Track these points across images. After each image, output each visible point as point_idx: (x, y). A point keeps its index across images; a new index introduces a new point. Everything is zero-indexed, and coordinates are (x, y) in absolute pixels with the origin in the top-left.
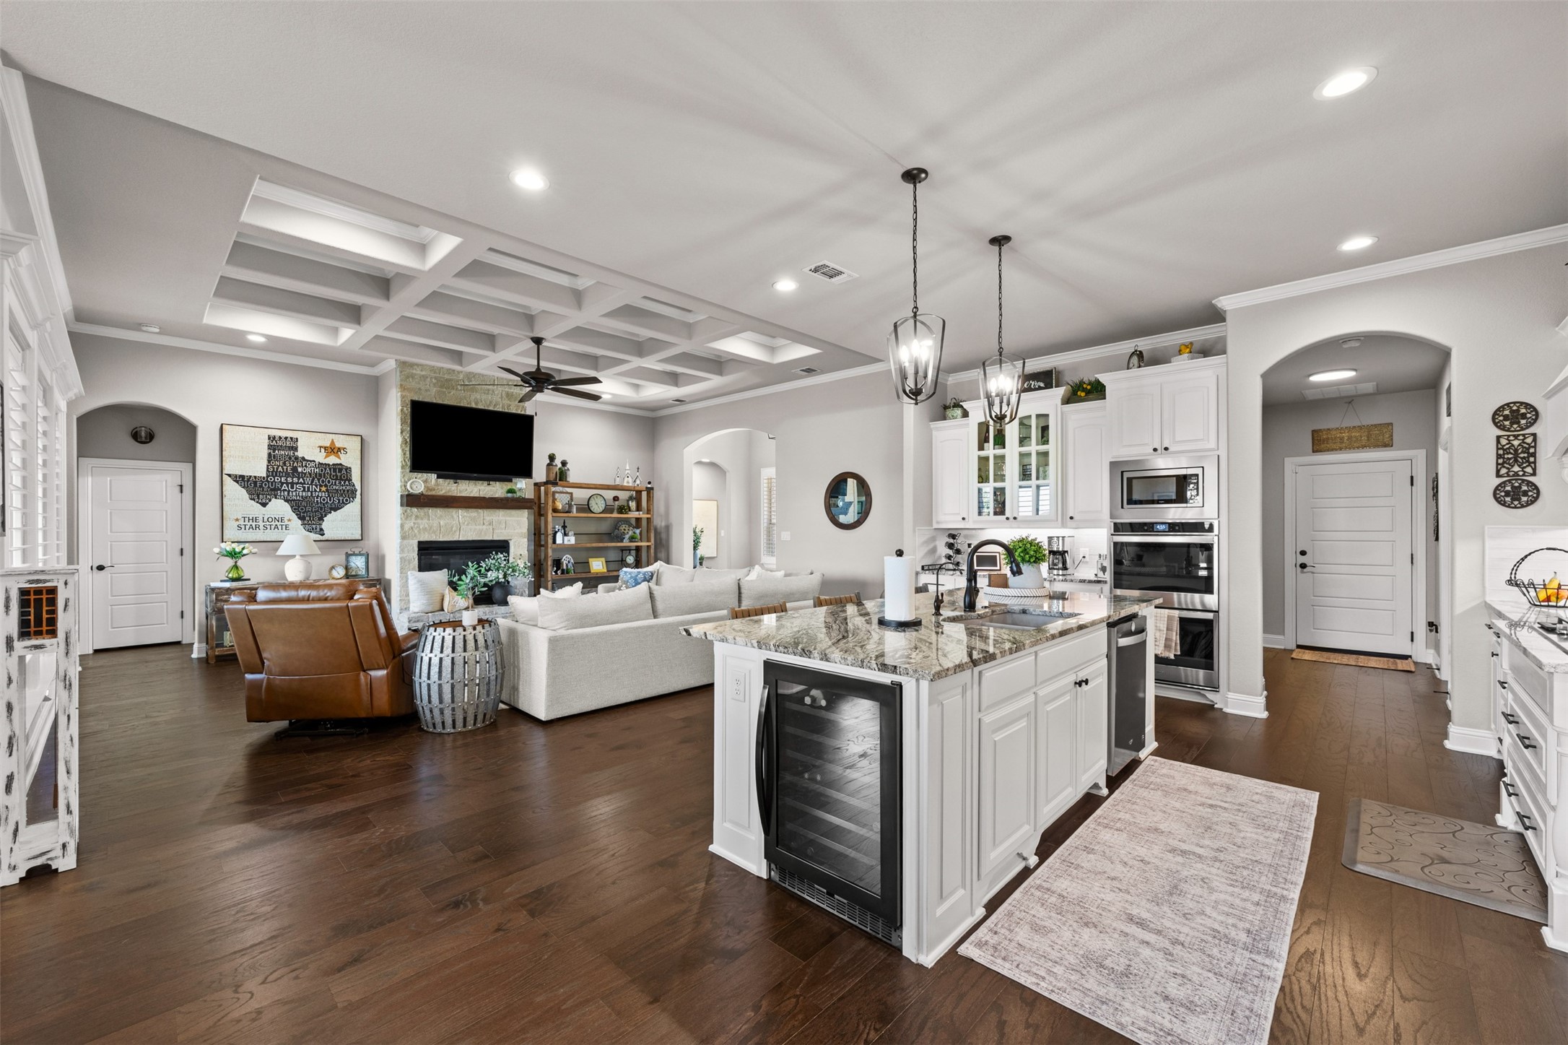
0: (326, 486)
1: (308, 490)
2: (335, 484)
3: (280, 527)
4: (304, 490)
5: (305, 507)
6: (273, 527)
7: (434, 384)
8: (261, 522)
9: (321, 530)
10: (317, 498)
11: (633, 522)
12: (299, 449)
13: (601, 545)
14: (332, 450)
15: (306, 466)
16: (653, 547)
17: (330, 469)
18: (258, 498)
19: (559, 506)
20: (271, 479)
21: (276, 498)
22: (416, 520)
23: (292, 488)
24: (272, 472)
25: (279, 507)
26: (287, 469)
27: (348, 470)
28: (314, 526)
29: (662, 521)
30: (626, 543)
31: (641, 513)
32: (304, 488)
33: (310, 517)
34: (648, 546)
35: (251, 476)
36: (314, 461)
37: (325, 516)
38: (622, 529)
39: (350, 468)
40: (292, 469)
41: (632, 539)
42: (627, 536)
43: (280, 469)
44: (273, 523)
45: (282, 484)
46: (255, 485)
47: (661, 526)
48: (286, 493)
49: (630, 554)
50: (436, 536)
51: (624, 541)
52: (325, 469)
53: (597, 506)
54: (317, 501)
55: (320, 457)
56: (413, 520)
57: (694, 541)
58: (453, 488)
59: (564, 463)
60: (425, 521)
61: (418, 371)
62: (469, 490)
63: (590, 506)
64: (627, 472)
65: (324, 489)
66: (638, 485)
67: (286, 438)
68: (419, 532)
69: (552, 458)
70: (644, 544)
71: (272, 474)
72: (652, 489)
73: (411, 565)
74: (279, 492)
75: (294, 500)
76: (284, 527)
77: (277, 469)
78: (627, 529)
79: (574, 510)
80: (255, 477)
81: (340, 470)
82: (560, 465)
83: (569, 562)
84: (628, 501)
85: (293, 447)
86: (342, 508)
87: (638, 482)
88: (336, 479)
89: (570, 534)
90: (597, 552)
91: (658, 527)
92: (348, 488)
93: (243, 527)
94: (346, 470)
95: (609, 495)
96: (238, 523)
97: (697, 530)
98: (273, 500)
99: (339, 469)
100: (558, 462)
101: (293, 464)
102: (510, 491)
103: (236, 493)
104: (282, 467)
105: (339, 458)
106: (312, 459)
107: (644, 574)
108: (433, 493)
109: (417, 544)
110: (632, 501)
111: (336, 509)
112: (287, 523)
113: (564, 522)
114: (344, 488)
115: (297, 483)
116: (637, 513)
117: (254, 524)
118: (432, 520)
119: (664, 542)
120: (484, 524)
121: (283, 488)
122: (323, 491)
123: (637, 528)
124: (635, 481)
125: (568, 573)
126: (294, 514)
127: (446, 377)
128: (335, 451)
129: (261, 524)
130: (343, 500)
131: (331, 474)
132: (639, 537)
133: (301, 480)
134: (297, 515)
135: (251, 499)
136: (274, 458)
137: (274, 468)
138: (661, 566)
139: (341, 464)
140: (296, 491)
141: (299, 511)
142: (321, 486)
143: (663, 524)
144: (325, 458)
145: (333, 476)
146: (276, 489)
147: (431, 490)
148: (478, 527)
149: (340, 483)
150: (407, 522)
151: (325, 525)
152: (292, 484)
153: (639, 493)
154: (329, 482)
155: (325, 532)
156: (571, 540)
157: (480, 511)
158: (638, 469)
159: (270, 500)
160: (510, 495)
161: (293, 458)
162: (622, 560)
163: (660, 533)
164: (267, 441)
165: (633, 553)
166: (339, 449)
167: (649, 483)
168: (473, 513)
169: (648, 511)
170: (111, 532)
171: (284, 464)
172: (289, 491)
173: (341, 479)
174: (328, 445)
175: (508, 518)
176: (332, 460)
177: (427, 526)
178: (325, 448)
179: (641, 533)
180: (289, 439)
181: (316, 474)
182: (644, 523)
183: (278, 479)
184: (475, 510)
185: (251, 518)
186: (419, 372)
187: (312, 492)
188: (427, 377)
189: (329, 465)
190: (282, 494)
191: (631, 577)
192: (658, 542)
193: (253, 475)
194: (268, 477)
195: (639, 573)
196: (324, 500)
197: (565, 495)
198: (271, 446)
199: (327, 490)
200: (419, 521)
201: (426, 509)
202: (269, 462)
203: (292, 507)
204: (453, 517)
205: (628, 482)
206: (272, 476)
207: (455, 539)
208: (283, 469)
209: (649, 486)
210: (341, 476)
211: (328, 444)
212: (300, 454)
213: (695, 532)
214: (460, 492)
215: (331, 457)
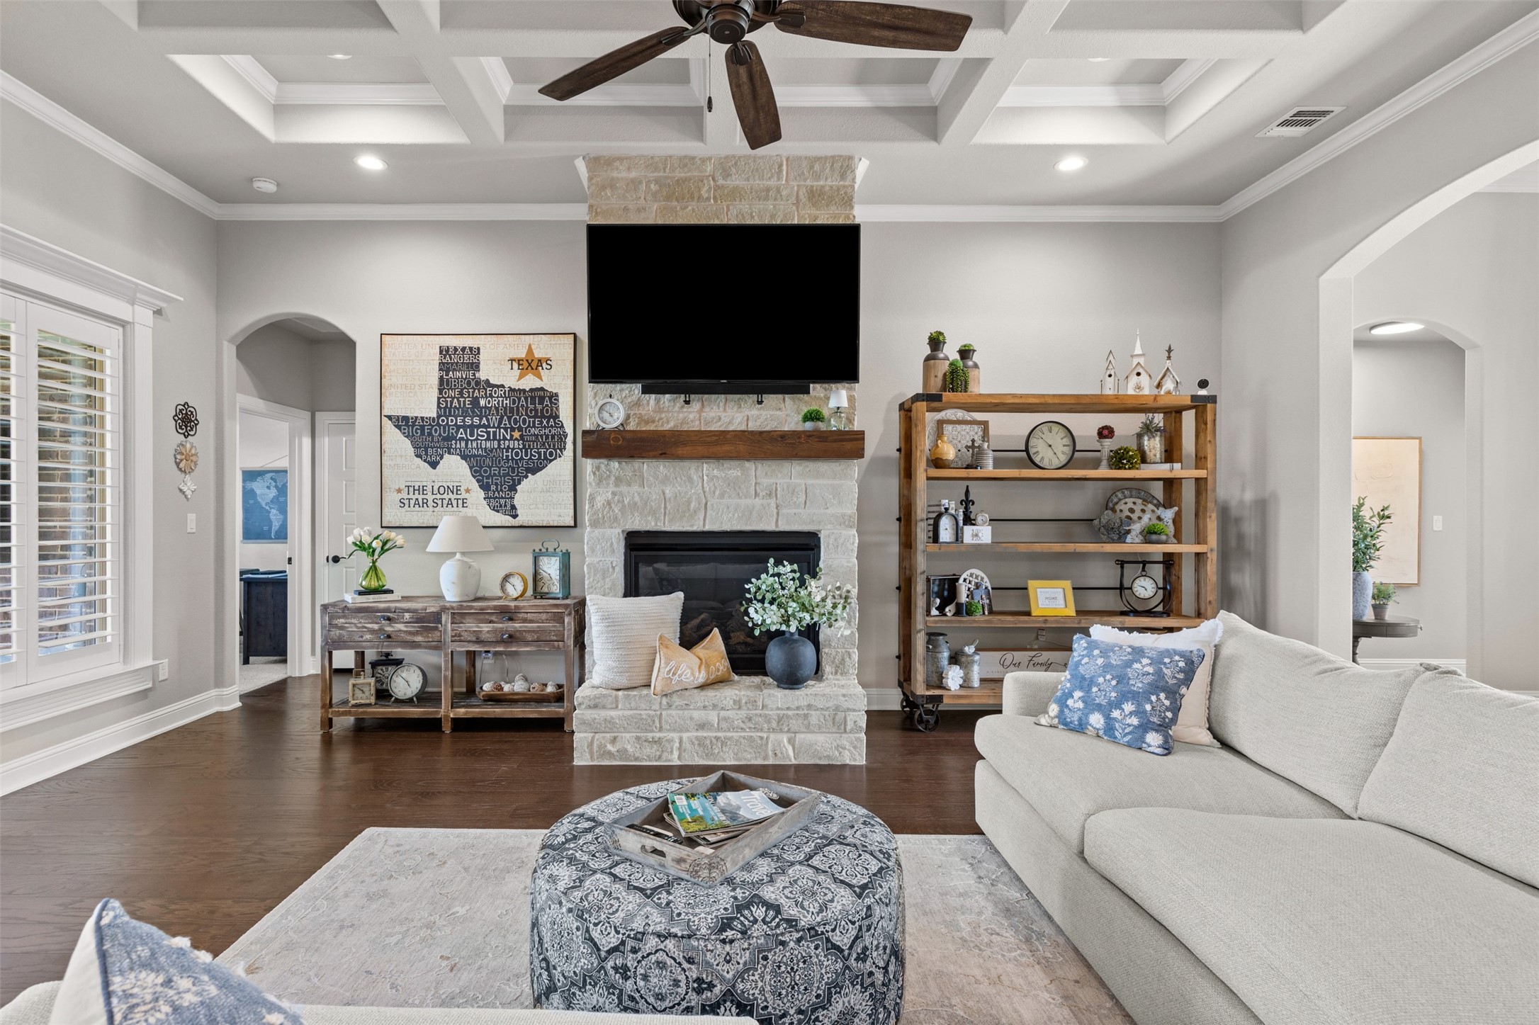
0: (520, 429)
1: (495, 439)
2: (534, 426)
3: (454, 503)
4: (488, 439)
5: (490, 468)
6: (445, 502)
7: (655, 195)
8: (430, 494)
9: (513, 507)
10: (507, 452)
11: (1158, 490)
12: (481, 366)
13: (1071, 547)
14: (530, 364)
15: (491, 396)
16: (1213, 558)
17: (526, 399)
18: (427, 454)
19: (949, 452)
20: (443, 421)
21: (449, 453)
22: (617, 485)
23: (472, 435)
24: (445, 408)
25: (454, 468)
26: (464, 402)
27: (554, 397)
28: (502, 501)
29: (1243, 489)
30: (1133, 544)
31: (1177, 466)
32: (488, 433)
33: (496, 484)
34: (1198, 554)
35: (416, 417)
36: (503, 386)
37: (519, 483)
38: (1125, 508)
39: (556, 395)
40: (471, 403)
41: (1150, 535)
42: (1136, 528)
43: (455, 403)
44: (445, 496)
45: (458, 427)
46: (423, 433)
47: (1241, 502)
48: (463, 444)
49: (1144, 573)
50: (657, 520)
51: (1129, 539)
52: (519, 399)
53: (1051, 452)
54: (507, 456)
55: (511, 378)
56: (612, 488)
57: (1355, 544)
58: (691, 416)
59: (965, 353)
60: (635, 488)
61: (621, 173)
62: (725, 419)
63: (1032, 451)
64: (1135, 361)
65: (517, 434)
66: (1169, 392)
67: (464, 349)
68: (623, 510)
69: (936, 342)
70: (1187, 548)
71: (445, 412)
72: (1213, 399)
73: (607, 580)
74: (454, 442)
75: (475, 456)
76: (460, 502)
77: (452, 403)
78: (1138, 508)
79: (989, 462)
80: (422, 418)
81: (542, 399)
82: (955, 356)
83: (978, 586)
84: (1140, 436)
85: (472, 363)
86: (544, 468)
87: (1169, 385)
88: (535, 417)
89: (979, 519)
90: (1051, 566)
91: (1233, 503)
92: (553, 431)
93: (406, 502)
94: (550, 398)
95: (1085, 425)
96: (400, 496)
97: (1366, 513)
98: (446, 456)
99: (540, 397)
100: (950, 351)
101: (473, 392)
102: (813, 416)
103: (399, 443)
104: (458, 399)
105: (540, 378)
106: (499, 384)
107: (1157, 661)
108: (652, 427)
109: (622, 537)
110: (1152, 437)
111: (535, 471)
112: (464, 495)
113: (967, 492)
114: (547, 431)
115: (479, 426)
116: (1167, 466)
117: (420, 497)
118: (650, 486)
119: (1251, 545)
120: (756, 495)
121: (459, 436)
122: (516, 439)
123: (1167, 504)
124: (1159, 386)
125: (970, 613)
126: (474, 480)
127: (679, 174)
128: (534, 365)
129: (430, 497)
130: (545, 453)
131: (527, 408)
132: (1171, 529)
133: (484, 421)
134: (478, 481)
135: (417, 456)
136: (448, 385)
137: (447, 402)
138: (1231, 632)
139: (542, 389)
140: (477, 439)
141: (481, 475)
142: (513, 429)
143: (1249, 496)
144: (520, 379)
145: (531, 410)
146: (449, 439)
147: (647, 422)
148: (743, 502)
149: (542, 422)
150: (601, 490)
151: (519, 499)
152: (472, 427)
153: (1174, 413)
154: (524, 421)
155: (519, 512)
156: (981, 534)
157: (747, 464)
158: (1170, 351)
159: (441, 458)
160: (809, 426)
161: (473, 384)
162: (1121, 588)
163: (1238, 520)
164: (438, 356)
165: (1157, 571)
166: (540, 361)
167: (1203, 384)
168: (733, 470)
169: (1200, 460)
170: (346, 511)
171: (461, 393)
172: (467, 440)
173: (543, 416)
174: (523, 356)
175: (810, 482)
176: (530, 382)
177: (637, 499)
178: (519, 361)
179: (1177, 521)
180: (467, 350)
181: (505, 408)
182: (1188, 493)
183: (452, 421)
184: (737, 463)
185: (417, 488)
186: (624, 174)
187: (499, 441)
188: (640, 182)
189: (524, 391)
190: (458, 446)
191: (1107, 667)
192: (1233, 543)
193: (419, 415)
194: (439, 417)
195: (1138, 652)
196: (517, 454)
197: (967, 427)
198: (443, 364)
199: (522, 436)
200: (624, 489)
201: (637, 464)
202: (441, 391)
203: (471, 468)
204: (690, 479)
205: (1139, 387)
206: (445, 416)
207: (695, 528)
208: (459, 402)
209: (1203, 392)
210: (542, 410)
211: (522, 354)
212: (482, 375)
213: (1356, 518)
214: (707, 423)
215: (527, 377)
